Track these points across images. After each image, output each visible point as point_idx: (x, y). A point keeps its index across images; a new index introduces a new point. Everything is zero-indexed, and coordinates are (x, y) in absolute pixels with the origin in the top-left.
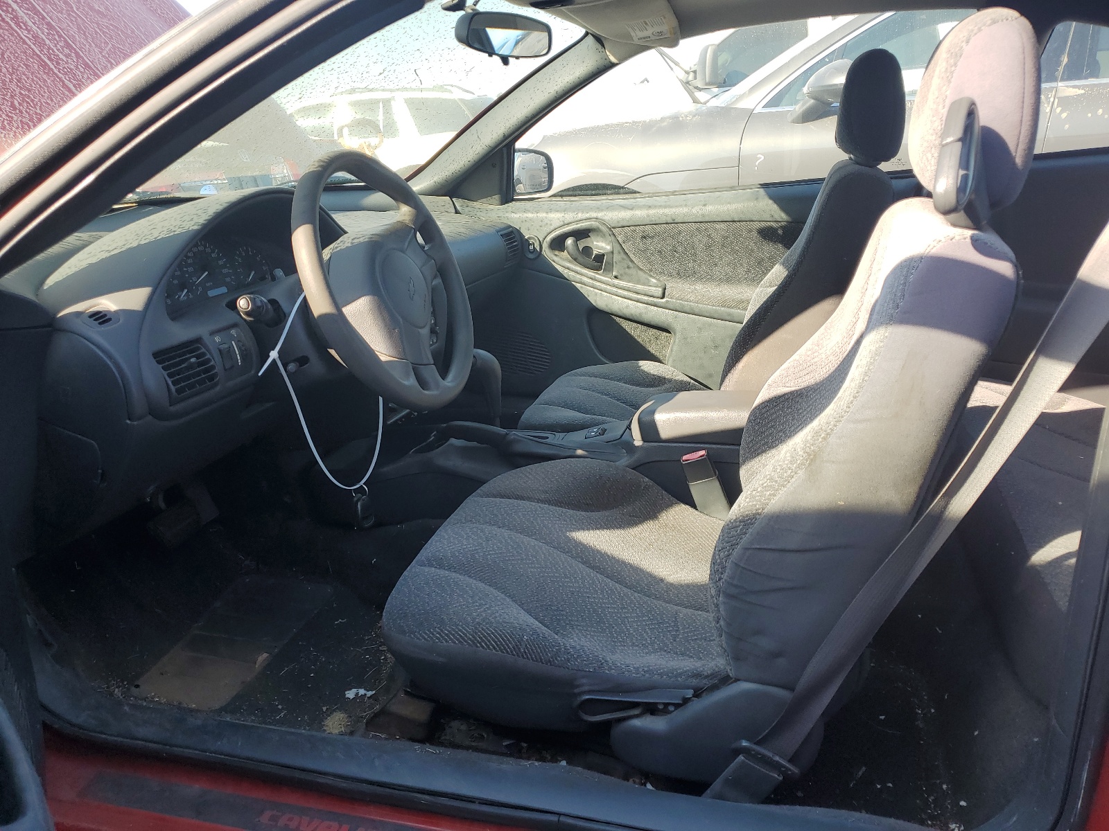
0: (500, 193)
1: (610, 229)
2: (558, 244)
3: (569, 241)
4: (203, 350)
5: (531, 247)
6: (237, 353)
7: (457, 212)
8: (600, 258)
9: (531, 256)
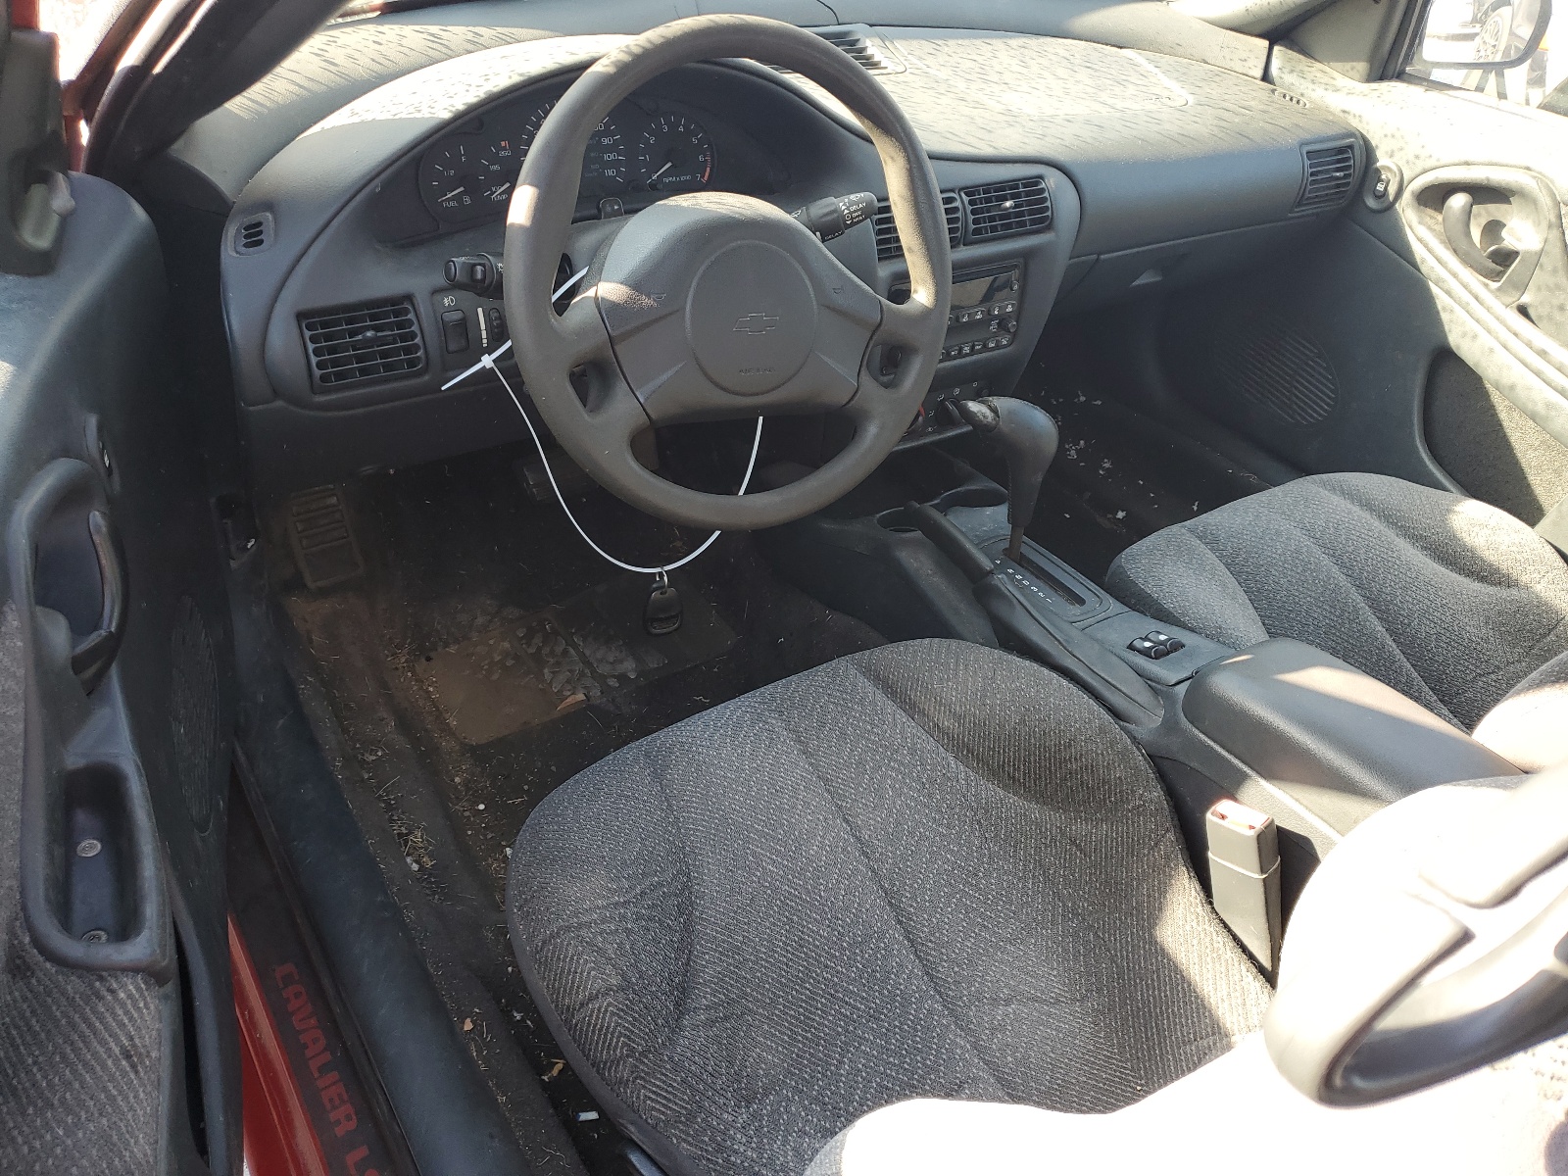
0: (1371, 60)
1: (1557, 204)
2: (1435, 196)
3: (1458, 201)
4: (411, 316)
5: (1380, 187)
6: (483, 326)
7: (1266, 77)
8: (1504, 258)
9: (1371, 202)
